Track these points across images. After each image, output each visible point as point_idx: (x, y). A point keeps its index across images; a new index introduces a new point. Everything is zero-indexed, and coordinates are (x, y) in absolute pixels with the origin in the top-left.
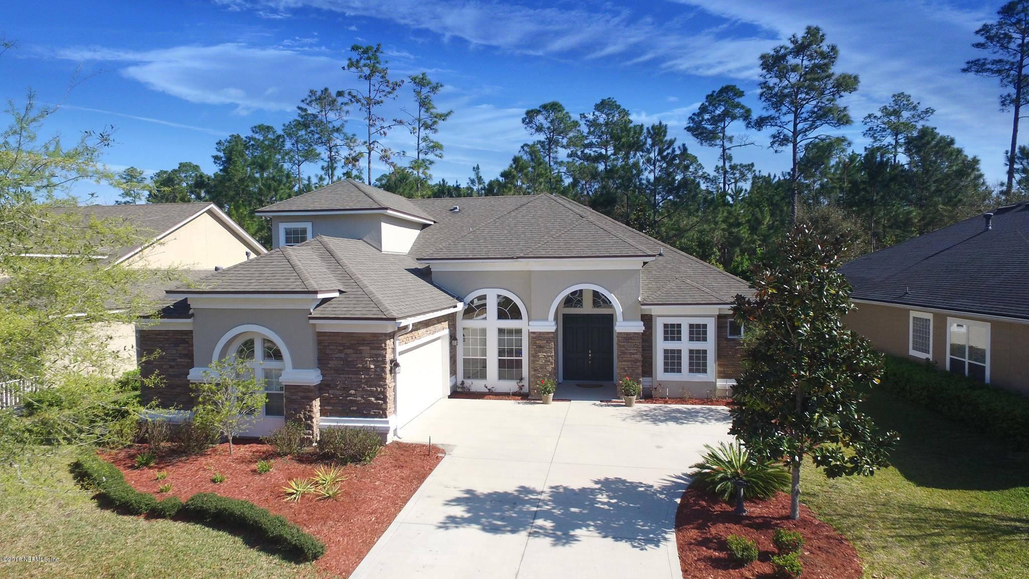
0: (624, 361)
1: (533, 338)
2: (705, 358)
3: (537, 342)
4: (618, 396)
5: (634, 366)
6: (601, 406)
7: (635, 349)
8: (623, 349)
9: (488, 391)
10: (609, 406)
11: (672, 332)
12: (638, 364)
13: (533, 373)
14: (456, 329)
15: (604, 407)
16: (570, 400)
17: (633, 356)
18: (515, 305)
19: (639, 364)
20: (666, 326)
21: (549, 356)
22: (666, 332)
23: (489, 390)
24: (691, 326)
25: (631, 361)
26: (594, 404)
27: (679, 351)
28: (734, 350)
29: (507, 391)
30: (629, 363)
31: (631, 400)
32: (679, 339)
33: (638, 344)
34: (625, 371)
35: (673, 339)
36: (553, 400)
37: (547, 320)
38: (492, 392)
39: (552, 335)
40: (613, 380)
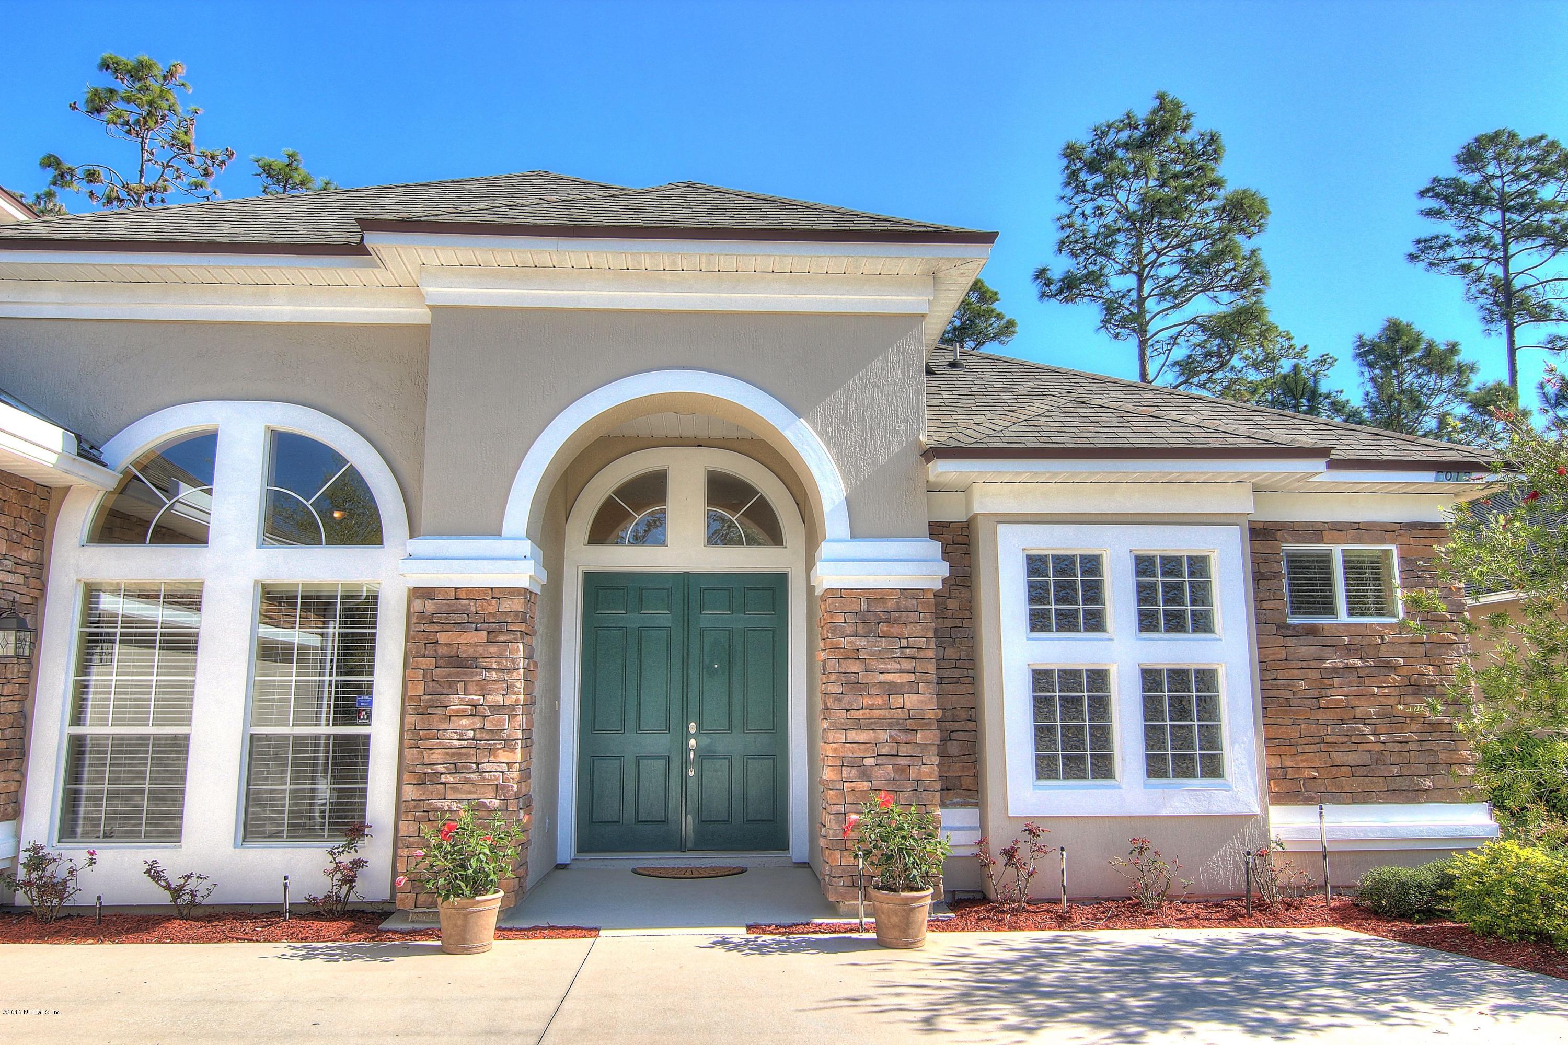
0: (858, 725)
1: (424, 618)
2: (1209, 707)
3: (443, 638)
4: (832, 898)
5: (903, 750)
6: (760, 949)
7: (908, 665)
8: (855, 667)
9: (165, 898)
10: (797, 948)
11: (1065, 593)
12: (920, 737)
13: (410, 793)
14: (43, 590)
15: (776, 957)
16: (593, 931)
17: (897, 701)
18: (354, 479)
19: (928, 737)
20: (1035, 564)
21: (496, 709)
22: (1036, 594)
23: (176, 892)
24: (1143, 565)
25: (892, 724)
26: (723, 942)
27: (1099, 678)
28: (1315, 675)
29: (272, 895)
30: (883, 736)
31: (909, 910)
32: (1095, 622)
33: (922, 642)
34: (865, 775)
35: (1067, 623)
36: (502, 932)
37: (495, 532)
38: (192, 904)
39: (517, 605)
40: (786, 848)
